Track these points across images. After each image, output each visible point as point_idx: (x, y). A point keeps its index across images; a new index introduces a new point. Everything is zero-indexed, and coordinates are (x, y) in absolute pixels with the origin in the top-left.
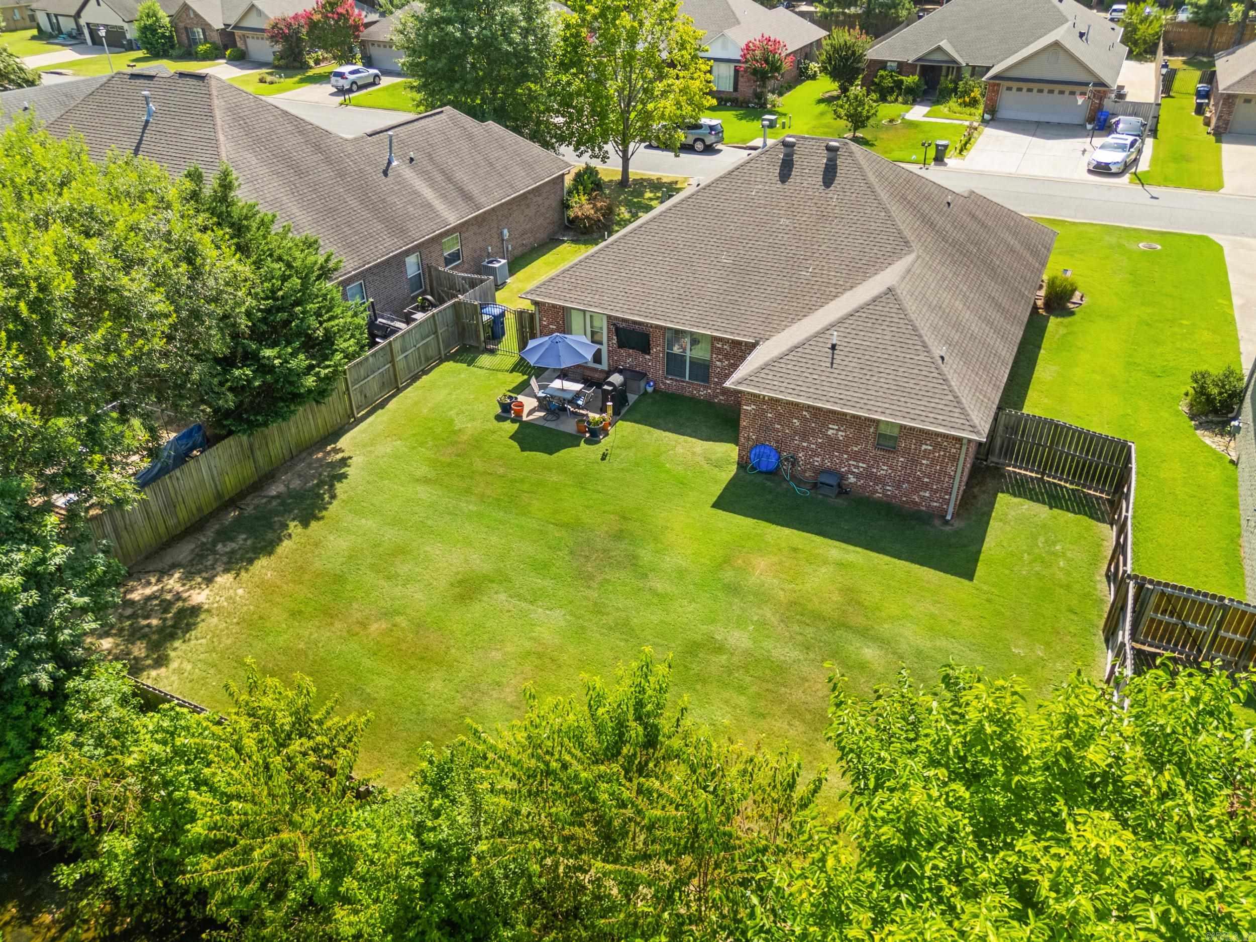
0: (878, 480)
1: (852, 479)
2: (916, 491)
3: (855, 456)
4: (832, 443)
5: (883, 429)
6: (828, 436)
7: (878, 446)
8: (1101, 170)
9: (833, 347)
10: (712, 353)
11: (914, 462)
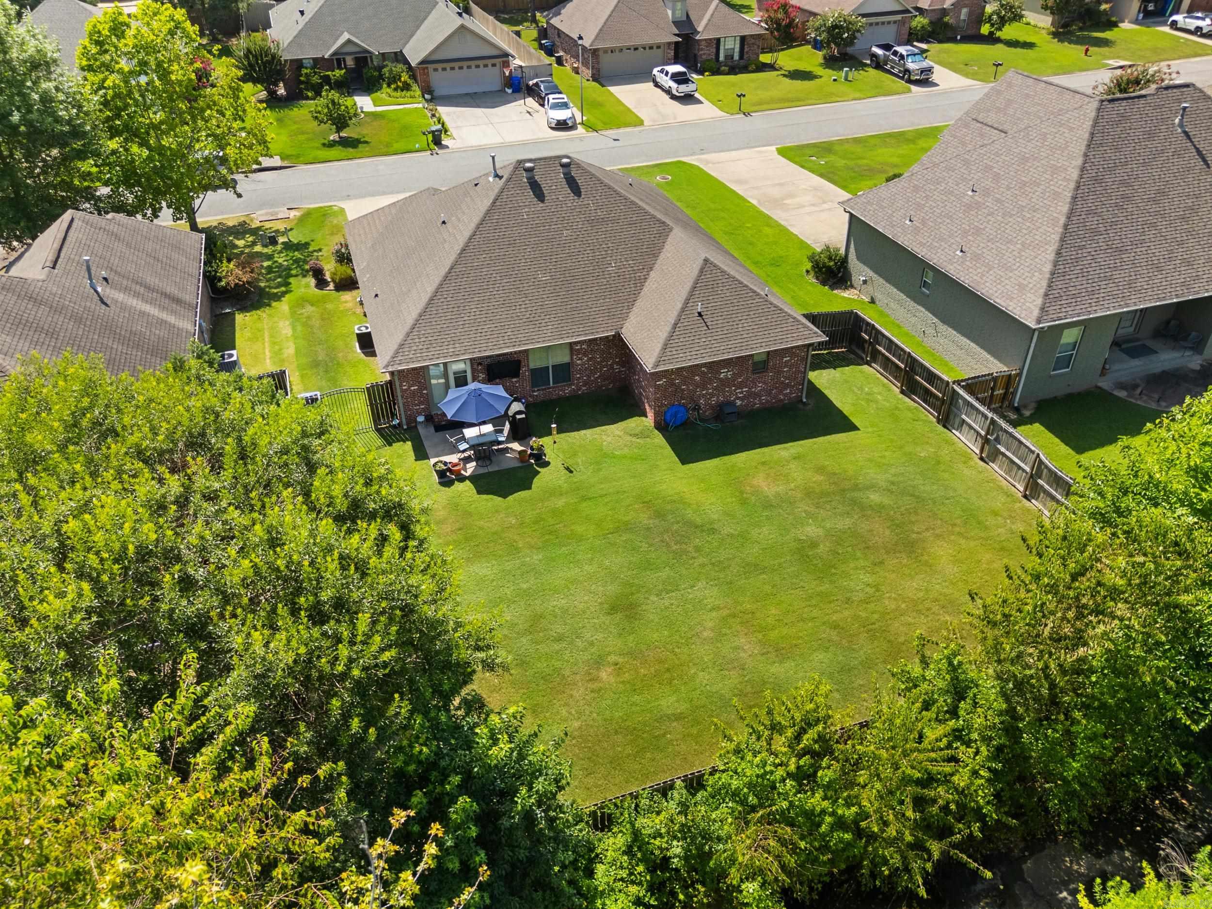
0: (757, 395)
1: (739, 402)
2: (781, 392)
3: (740, 386)
4: (725, 383)
5: (756, 359)
6: (721, 380)
7: (754, 372)
8: (562, 126)
9: (700, 314)
10: (572, 355)
11: (779, 372)
